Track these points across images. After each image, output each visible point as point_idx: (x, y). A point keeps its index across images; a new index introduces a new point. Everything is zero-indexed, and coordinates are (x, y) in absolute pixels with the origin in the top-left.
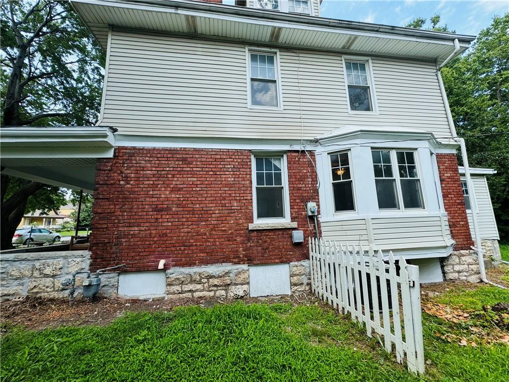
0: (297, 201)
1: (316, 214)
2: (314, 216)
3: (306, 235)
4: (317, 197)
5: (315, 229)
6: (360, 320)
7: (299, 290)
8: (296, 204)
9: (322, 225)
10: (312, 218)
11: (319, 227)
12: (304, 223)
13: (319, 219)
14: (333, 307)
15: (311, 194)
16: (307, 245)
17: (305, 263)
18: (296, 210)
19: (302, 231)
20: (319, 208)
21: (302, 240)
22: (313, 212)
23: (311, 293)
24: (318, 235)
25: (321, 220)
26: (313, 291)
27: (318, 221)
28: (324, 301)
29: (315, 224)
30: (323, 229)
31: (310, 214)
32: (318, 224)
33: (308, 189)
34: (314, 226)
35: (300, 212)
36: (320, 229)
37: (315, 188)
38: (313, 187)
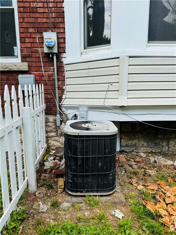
0: (31, 30)
2: (53, 54)
8: (29, 35)
9: (66, 68)
11: (62, 71)
13: (63, 60)
15: (52, 20)
18: (29, 45)
19: (32, 76)
20: (64, 42)
22: (50, 48)
25: (65, 61)
27: (61, 63)
29: (54, 66)
30: (67, 75)
32: (59, 67)
35: (34, 48)
36: (64, 74)
37: (60, 8)
38: (55, 8)
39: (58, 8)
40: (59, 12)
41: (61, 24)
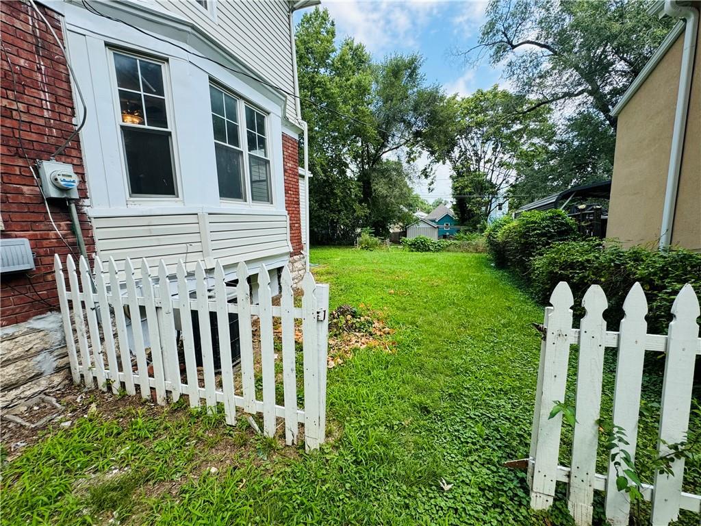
1: (75, 195)
2: (70, 200)
3: (42, 251)
4: (74, 153)
5: (74, 233)
6: (211, 403)
7: (28, 393)
9: (95, 223)
10: (61, 206)
11: (86, 229)
12: (33, 217)
13: (85, 209)
14: (141, 398)
15: (53, 140)
16: (49, 278)
17: (47, 322)
19: (26, 241)
20: (83, 181)
21: (29, 265)
22: (63, 190)
23: (72, 385)
24: (84, 248)
25: (90, 212)
26: (77, 379)
27: (81, 214)
28: (115, 392)
29: (71, 220)
30: (97, 234)
31: (54, 193)
32: (82, 222)
33: (42, 122)
34: (71, 228)
35: (11, 185)
36: (90, 233)
37: (68, 125)
38: (58, 122)
39: (64, 124)
40: (67, 130)
41: (73, 150)
